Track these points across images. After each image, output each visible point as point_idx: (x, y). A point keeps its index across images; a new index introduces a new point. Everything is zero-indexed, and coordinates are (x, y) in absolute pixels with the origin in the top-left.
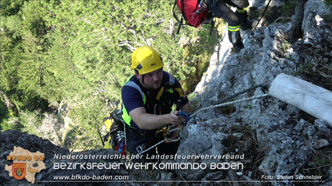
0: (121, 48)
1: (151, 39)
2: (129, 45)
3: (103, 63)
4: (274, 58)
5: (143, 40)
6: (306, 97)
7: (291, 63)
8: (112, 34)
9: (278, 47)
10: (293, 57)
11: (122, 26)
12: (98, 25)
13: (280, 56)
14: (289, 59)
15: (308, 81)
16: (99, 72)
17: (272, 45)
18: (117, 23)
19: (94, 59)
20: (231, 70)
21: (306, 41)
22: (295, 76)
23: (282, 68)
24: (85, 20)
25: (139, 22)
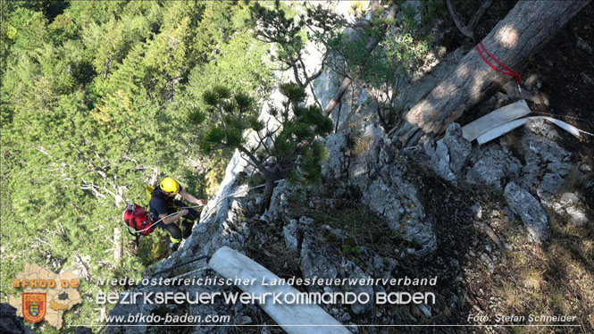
0: (83, 193)
1: (125, 187)
2: (94, 190)
3: (51, 207)
4: (227, 231)
5: (114, 186)
6: (243, 273)
7: (241, 237)
8: (74, 173)
9: (234, 220)
10: (245, 232)
11: (91, 165)
12: (58, 159)
13: (234, 229)
14: (240, 233)
15: (251, 258)
16: (43, 217)
17: (227, 217)
18: (85, 161)
19: (40, 200)
20: (197, 237)
21: (263, 218)
22: (240, 251)
23: (231, 241)
24: (42, 149)
25: (113, 164)
